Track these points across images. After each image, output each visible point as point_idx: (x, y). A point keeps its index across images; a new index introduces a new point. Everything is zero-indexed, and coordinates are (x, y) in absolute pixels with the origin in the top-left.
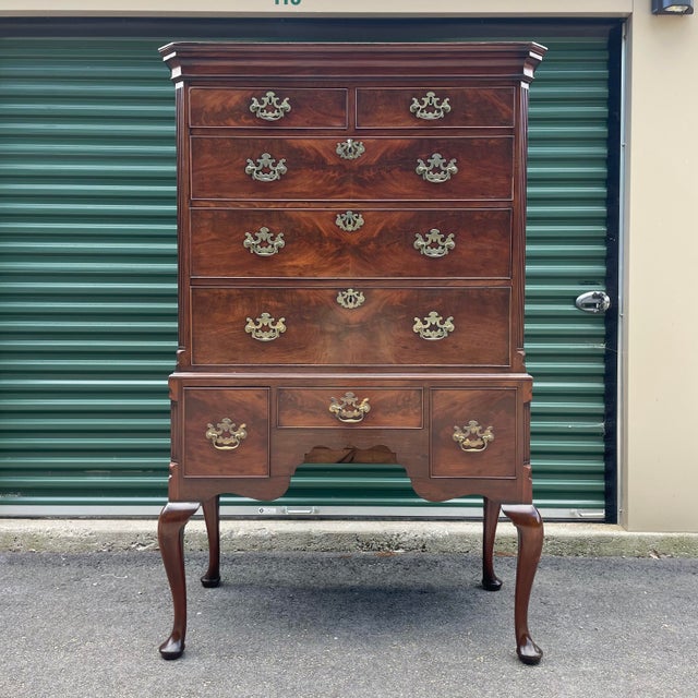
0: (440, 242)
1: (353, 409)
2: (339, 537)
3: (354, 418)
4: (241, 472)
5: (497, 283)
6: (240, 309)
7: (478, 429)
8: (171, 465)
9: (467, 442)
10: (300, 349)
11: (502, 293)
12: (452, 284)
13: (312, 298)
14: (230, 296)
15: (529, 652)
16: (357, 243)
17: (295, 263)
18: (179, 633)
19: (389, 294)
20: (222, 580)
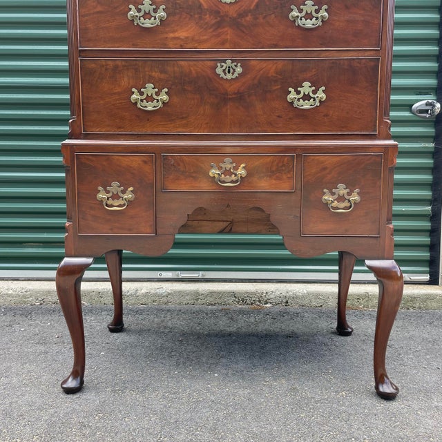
0: (314, 14)
1: (231, 174)
2: (220, 294)
3: (232, 182)
4: (130, 230)
5: (367, 54)
6: (126, 79)
7: (346, 191)
8: (67, 224)
9: (335, 204)
10: (183, 118)
11: (372, 64)
12: (324, 54)
13: (192, 69)
14: (116, 67)
15: (386, 389)
16: (235, 15)
17: (176, 35)
18: (78, 372)
19: (265, 65)
20: (125, 326)
